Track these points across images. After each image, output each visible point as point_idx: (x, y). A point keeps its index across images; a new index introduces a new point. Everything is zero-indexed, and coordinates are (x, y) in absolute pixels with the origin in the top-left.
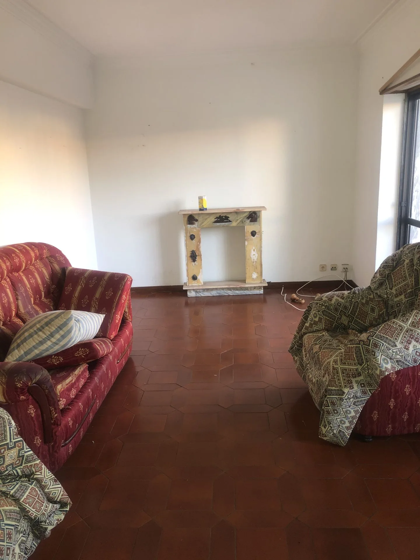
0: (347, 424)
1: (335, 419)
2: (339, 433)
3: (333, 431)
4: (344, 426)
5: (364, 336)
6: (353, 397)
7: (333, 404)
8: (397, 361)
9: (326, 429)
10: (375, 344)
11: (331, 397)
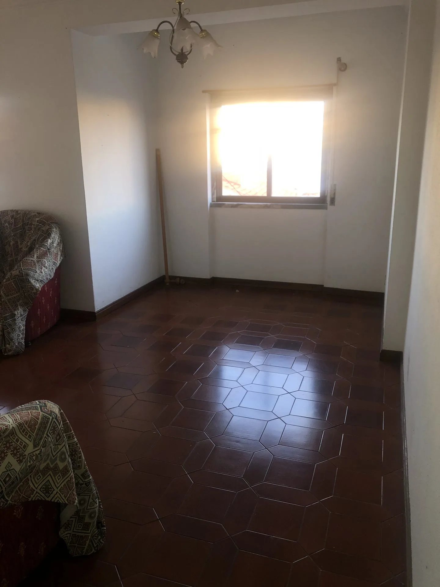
0: (21, 336)
1: (15, 335)
2: (19, 344)
3: (15, 344)
4: (20, 338)
5: (15, 272)
6: (20, 316)
7: (10, 325)
8: (41, 281)
9: (11, 345)
10: (26, 274)
11: (8, 321)
